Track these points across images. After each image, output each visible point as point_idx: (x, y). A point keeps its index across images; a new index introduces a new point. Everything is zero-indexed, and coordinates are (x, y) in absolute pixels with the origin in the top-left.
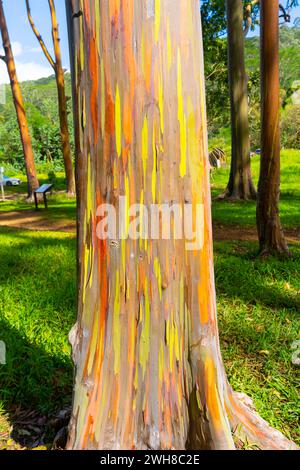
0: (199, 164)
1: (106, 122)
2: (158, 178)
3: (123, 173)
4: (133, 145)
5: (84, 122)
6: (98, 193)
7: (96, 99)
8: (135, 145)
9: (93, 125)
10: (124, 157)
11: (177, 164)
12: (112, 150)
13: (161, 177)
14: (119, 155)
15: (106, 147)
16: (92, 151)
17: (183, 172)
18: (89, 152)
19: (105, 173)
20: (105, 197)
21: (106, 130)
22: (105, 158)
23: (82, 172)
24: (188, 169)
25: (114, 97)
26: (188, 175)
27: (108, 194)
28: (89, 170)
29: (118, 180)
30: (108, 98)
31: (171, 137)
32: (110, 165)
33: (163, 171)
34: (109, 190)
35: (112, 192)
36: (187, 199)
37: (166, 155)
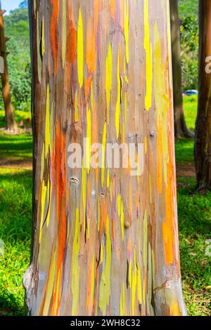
0: (165, 98)
1: (67, 51)
2: (122, 110)
3: (85, 106)
4: (96, 75)
5: (43, 51)
6: (58, 126)
7: (56, 25)
8: (98, 75)
9: (52, 54)
10: (86, 88)
11: (142, 96)
12: (73, 81)
13: (126, 110)
14: (81, 85)
15: (66, 77)
16: (51, 81)
17: (148, 105)
18: (47, 82)
19: (65, 105)
20: (65, 130)
21: (67, 58)
22: (66, 89)
23: (40, 104)
24: (154, 101)
25: (77, 23)
26: (154, 108)
27: (69, 127)
28: (48, 101)
29: (79, 113)
30: (69, 24)
31: (137, 66)
32: (71, 97)
33: (128, 104)
34: (69, 123)
35: (73, 125)
36: (152, 133)
37: (130, 86)
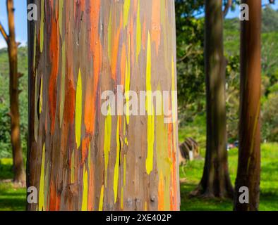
0: (168, 161)
1: (65, 109)
2: (121, 173)
3: (82, 167)
4: (94, 136)
5: (41, 109)
6: (52, 188)
7: (55, 83)
8: (97, 136)
9: (50, 113)
10: (84, 148)
11: (143, 158)
12: (71, 140)
13: (125, 172)
14: (78, 145)
15: (63, 137)
16: (47, 140)
17: (149, 168)
18: (44, 140)
19: (61, 166)
20: (60, 192)
21: (64, 118)
22: (62, 148)
23: (35, 163)
24: (155, 164)
25: (76, 83)
26: (155, 171)
27: (64, 188)
28: (43, 161)
29: (76, 174)
30: (68, 83)
31: (138, 128)
32: (67, 157)
33: (127, 166)
34: (65, 185)
35: (68, 187)
36: (153, 197)
37: (130, 148)
